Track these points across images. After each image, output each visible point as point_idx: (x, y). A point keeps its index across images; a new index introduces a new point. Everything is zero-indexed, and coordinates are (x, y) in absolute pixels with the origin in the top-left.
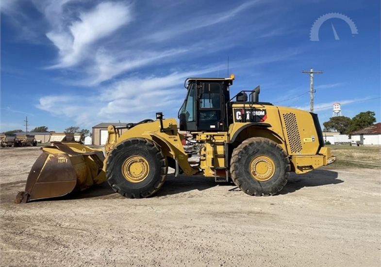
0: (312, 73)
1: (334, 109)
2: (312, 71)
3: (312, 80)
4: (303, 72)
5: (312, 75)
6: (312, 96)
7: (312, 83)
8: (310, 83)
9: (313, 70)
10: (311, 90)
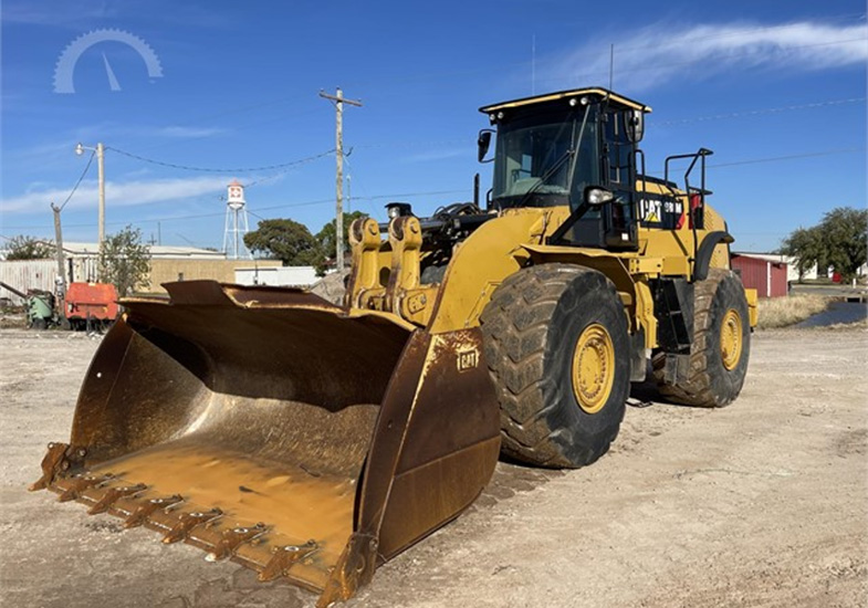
0: (339, 101)
1: (231, 200)
2: (339, 94)
3: (340, 119)
4: (322, 96)
5: (340, 105)
6: (340, 163)
7: (340, 129)
8: (336, 127)
9: (343, 95)
10: (339, 147)
